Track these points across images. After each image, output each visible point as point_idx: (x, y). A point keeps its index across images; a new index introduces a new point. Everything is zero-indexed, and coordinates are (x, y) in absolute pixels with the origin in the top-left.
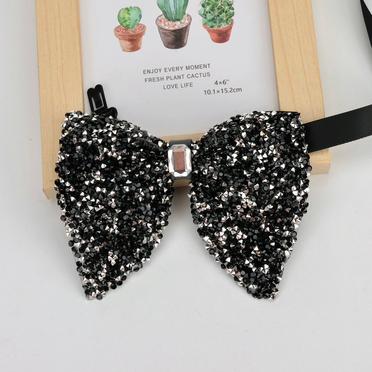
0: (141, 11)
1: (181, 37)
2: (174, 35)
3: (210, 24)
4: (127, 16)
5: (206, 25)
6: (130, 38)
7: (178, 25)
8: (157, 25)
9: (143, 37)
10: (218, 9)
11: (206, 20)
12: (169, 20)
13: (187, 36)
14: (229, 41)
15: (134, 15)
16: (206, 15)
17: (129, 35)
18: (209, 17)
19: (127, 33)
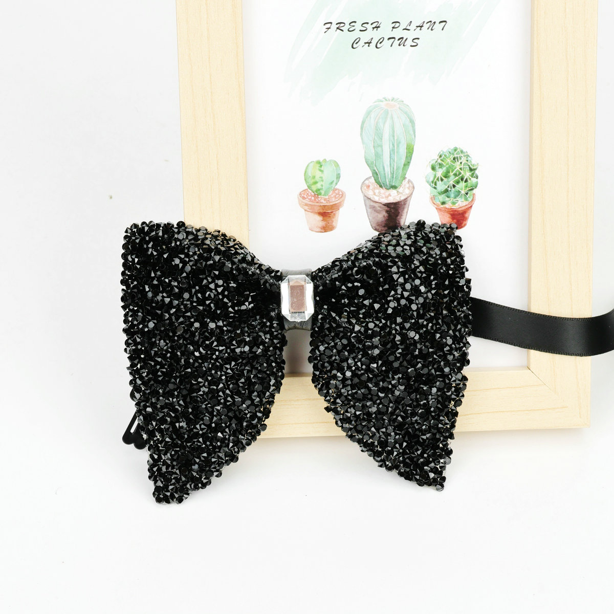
0: (339, 168)
1: (397, 216)
2: (387, 211)
3: (442, 198)
4: (318, 174)
5: (434, 199)
6: (322, 211)
7: (393, 197)
8: (362, 192)
9: (341, 210)
10: (455, 175)
11: (435, 192)
12: (381, 186)
13: (406, 214)
14: (466, 227)
15: (328, 174)
16: (436, 184)
17: (321, 206)
18: (441, 186)
19: (317, 202)
